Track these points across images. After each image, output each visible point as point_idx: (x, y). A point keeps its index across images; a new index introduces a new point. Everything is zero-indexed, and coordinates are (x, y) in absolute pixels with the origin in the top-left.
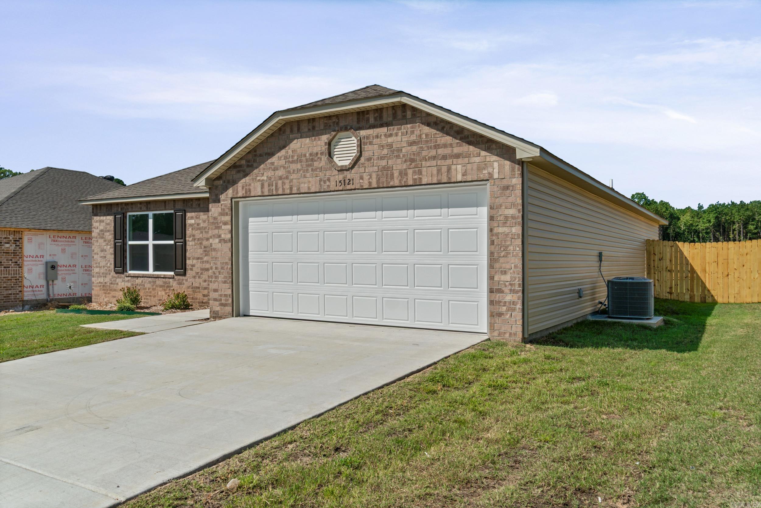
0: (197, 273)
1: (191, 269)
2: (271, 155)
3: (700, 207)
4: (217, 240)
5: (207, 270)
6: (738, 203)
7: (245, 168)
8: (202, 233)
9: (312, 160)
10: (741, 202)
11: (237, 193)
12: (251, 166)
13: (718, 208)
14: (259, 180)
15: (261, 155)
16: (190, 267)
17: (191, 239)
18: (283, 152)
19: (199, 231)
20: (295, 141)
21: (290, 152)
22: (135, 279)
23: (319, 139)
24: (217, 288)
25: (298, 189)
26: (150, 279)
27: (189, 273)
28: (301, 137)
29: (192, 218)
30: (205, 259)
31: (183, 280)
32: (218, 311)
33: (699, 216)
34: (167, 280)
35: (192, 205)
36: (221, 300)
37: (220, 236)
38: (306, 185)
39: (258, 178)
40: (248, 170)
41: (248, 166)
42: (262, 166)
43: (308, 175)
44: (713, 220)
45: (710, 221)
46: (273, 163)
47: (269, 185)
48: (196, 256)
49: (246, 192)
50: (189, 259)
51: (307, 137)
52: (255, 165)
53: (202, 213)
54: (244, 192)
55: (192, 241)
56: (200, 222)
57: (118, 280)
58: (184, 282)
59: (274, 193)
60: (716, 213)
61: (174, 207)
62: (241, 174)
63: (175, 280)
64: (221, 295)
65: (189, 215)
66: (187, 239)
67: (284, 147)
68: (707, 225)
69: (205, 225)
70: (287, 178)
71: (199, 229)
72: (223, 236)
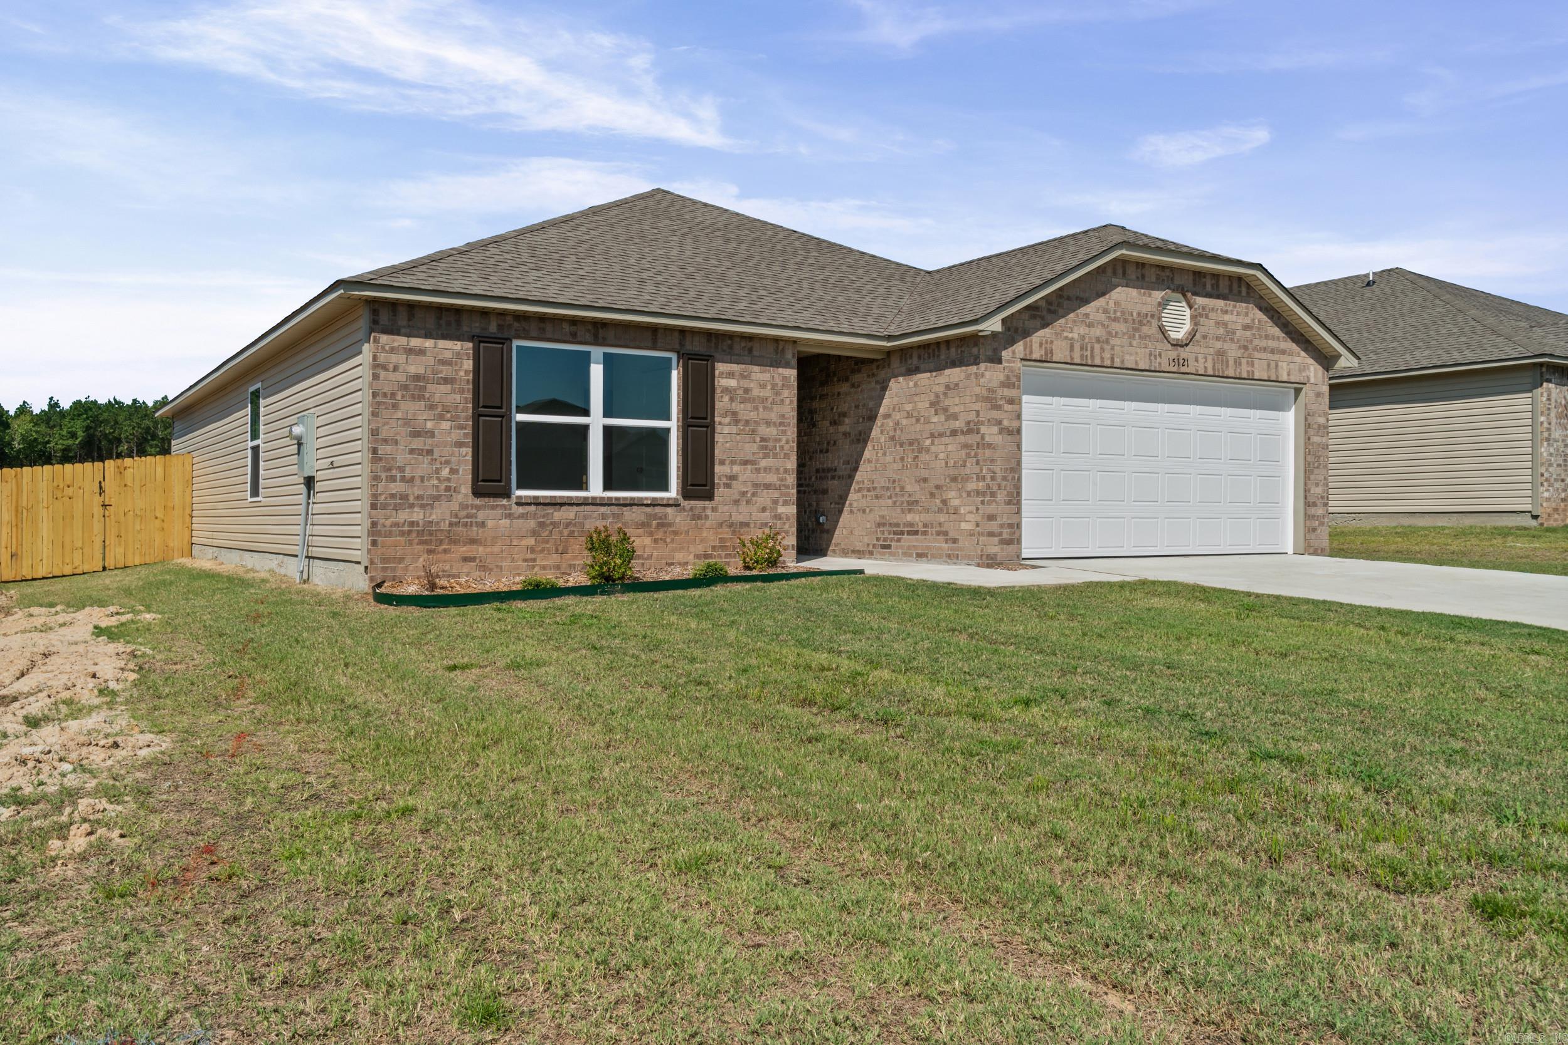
0: (744, 494)
1: (728, 486)
2: (1086, 301)
3: (54, 405)
4: (995, 429)
5: (767, 486)
6: (130, 403)
7: (1045, 313)
8: (756, 408)
9: (1140, 323)
10: (135, 401)
11: (1031, 352)
12: (1054, 312)
13: (91, 409)
14: (1066, 338)
15: (1069, 298)
16: (724, 480)
17: (727, 420)
18: (1101, 302)
19: (749, 406)
20: (1119, 289)
21: (1111, 303)
22: (550, 510)
23: (1150, 295)
24: (994, 512)
25: (1122, 362)
26: (603, 509)
27: (720, 493)
28: (1127, 286)
29: (730, 375)
30: (764, 463)
31: (704, 508)
32: (995, 554)
33: (52, 423)
34: (658, 509)
35: (731, 347)
36: (1000, 534)
37: (1000, 422)
38: (1132, 358)
39: (1065, 334)
40: (1049, 317)
41: (1050, 311)
42: (1072, 315)
43: (1135, 343)
44: (81, 434)
45: (73, 435)
46: (1087, 315)
47: (1082, 349)
48: (742, 457)
49: (1046, 354)
50: (722, 463)
51: (1134, 287)
52: (1061, 311)
53: (756, 368)
54: (1043, 352)
55: (729, 424)
56: (752, 385)
57: (481, 516)
58: (709, 512)
59: (1090, 362)
60: (87, 418)
61: (681, 345)
62: (1038, 323)
63: (684, 510)
64: (1002, 526)
65: (720, 367)
66: (717, 419)
67: (1103, 294)
68: (70, 442)
69: (763, 393)
70: (1107, 342)
71: (751, 400)
72: (1006, 423)
